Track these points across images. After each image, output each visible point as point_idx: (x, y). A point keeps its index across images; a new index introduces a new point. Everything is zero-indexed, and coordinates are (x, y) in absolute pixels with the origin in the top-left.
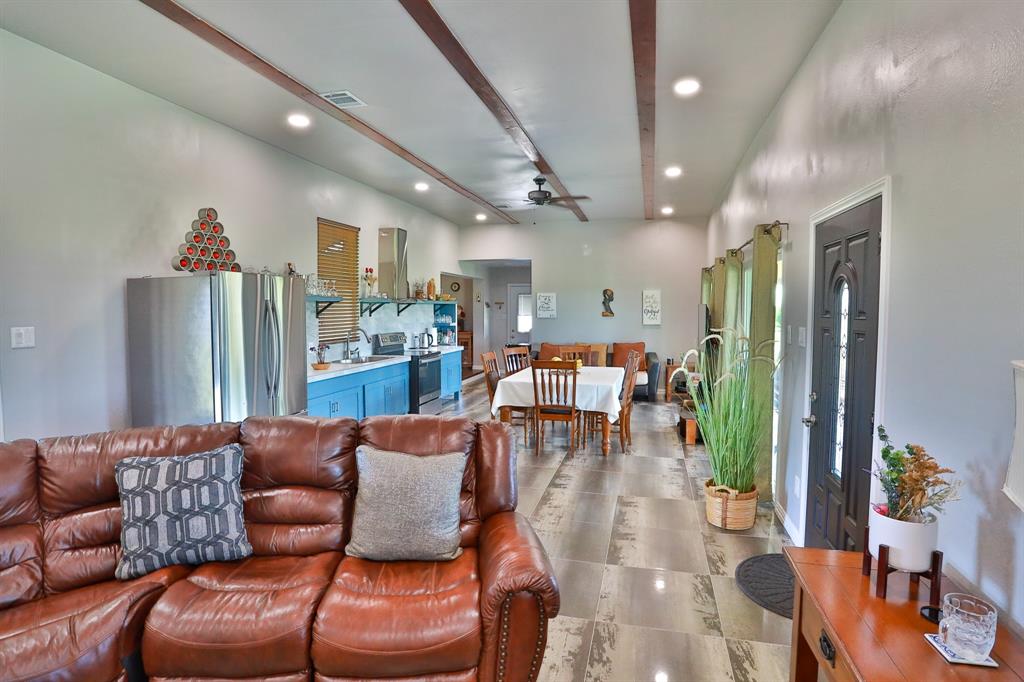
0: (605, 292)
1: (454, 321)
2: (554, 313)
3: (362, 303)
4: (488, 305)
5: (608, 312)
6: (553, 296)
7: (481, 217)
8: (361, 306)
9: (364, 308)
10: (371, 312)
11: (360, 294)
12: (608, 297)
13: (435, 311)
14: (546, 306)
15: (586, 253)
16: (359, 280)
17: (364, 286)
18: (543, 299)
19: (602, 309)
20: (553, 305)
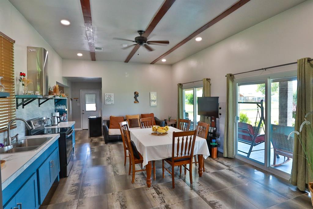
0: (135, 93)
1: (66, 108)
2: (113, 102)
3: (17, 99)
4: (72, 100)
5: (137, 101)
6: (112, 94)
7: (80, 55)
8: (17, 101)
9: (19, 102)
10: (24, 105)
11: (16, 91)
12: (136, 95)
13: (55, 103)
14: (109, 99)
15: (126, 76)
16: (15, 81)
17: (18, 86)
18: (108, 96)
19: (134, 100)
20: (112, 99)
